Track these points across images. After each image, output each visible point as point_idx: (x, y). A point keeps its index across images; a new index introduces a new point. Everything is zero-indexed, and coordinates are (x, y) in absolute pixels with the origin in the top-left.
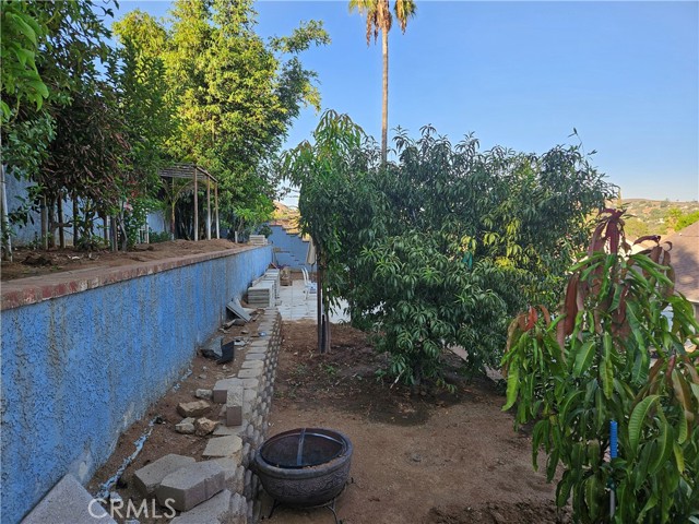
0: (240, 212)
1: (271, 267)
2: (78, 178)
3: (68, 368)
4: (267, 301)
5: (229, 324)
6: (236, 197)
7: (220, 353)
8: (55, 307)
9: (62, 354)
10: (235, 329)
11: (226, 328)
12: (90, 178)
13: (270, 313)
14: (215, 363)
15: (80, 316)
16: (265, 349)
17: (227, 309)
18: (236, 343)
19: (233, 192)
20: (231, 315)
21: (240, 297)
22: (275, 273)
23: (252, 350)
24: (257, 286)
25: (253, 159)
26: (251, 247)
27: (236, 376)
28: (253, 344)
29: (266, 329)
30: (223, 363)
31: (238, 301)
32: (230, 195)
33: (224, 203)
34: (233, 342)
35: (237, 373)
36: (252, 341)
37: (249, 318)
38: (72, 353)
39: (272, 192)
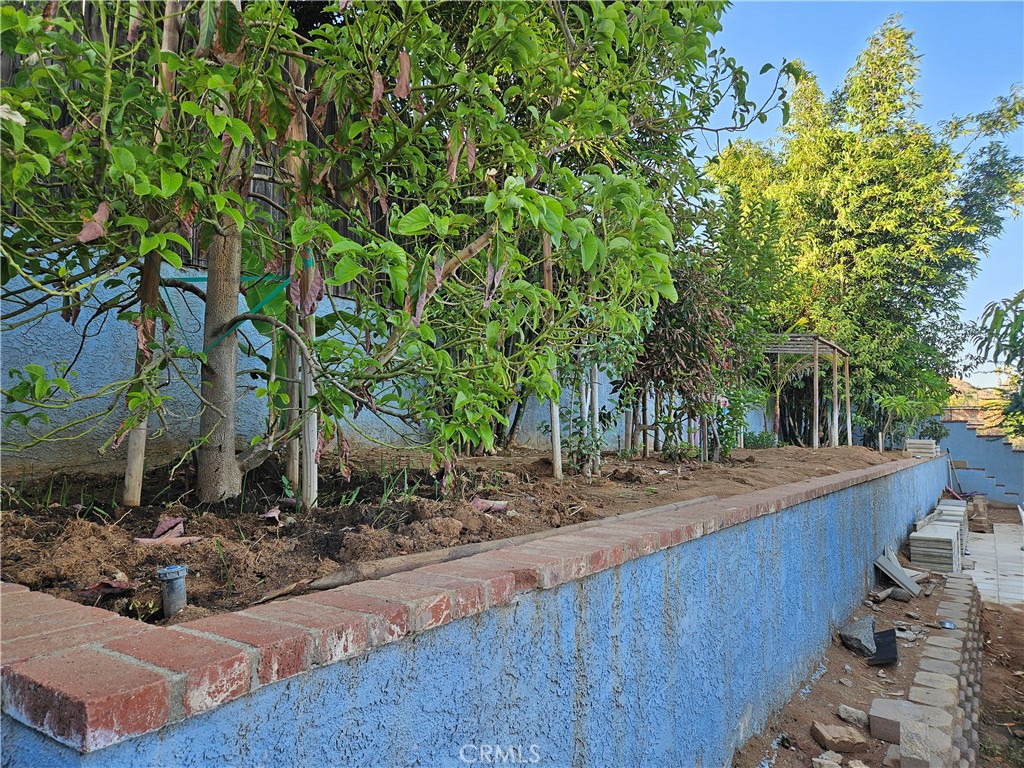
0: (887, 401)
1: (948, 494)
2: (669, 370)
3: (682, 642)
4: (948, 561)
5: (882, 595)
6: (881, 377)
7: (873, 648)
8: (670, 559)
9: (676, 623)
10: (894, 606)
11: (877, 602)
12: (682, 368)
13: (956, 584)
14: (863, 661)
15: (694, 571)
16: (957, 656)
17: (876, 569)
18: (898, 634)
19: (875, 369)
20: (883, 579)
21: (896, 549)
22: (959, 509)
23: (931, 652)
24: (926, 532)
25: (912, 315)
26: (912, 462)
27: (906, 698)
28: (931, 640)
29: (954, 615)
30: (880, 666)
31: (893, 555)
32: (870, 374)
33: (858, 387)
34: (892, 632)
35: (907, 690)
36: (928, 634)
37: (917, 589)
38: (685, 621)
39: (947, 365)
